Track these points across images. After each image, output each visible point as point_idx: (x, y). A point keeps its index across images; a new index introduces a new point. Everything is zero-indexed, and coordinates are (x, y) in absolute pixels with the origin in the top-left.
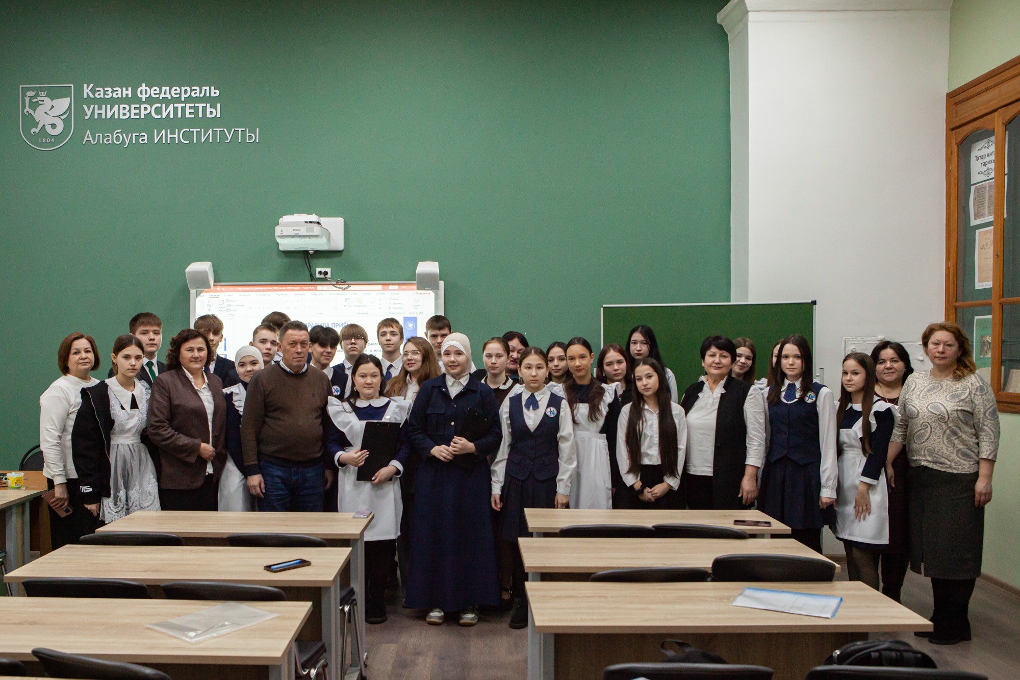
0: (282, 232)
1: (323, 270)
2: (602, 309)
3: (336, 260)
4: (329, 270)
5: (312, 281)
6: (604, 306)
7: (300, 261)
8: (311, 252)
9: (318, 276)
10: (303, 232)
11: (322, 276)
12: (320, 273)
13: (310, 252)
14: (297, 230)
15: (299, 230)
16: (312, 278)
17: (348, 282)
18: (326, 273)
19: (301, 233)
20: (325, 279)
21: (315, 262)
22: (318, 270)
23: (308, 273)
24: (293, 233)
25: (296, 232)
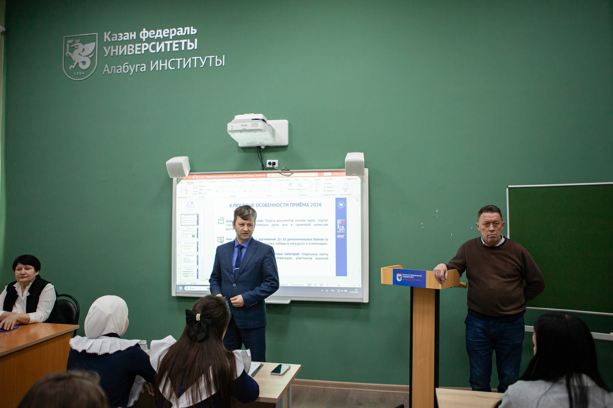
0: (232, 128)
1: (272, 161)
2: (507, 189)
3: (282, 153)
4: (276, 161)
5: (263, 170)
6: (509, 186)
7: (254, 155)
8: (263, 147)
9: (268, 166)
10: (249, 126)
11: (271, 166)
12: (270, 163)
13: (261, 147)
14: (244, 125)
15: (246, 125)
16: (264, 168)
17: (291, 171)
18: (274, 164)
19: (247, 128)
20: (273, 169)
21: (266, 155)
22: (268, 161)
23: (260, 164)
24: (241, 128)
25: (243, 127)
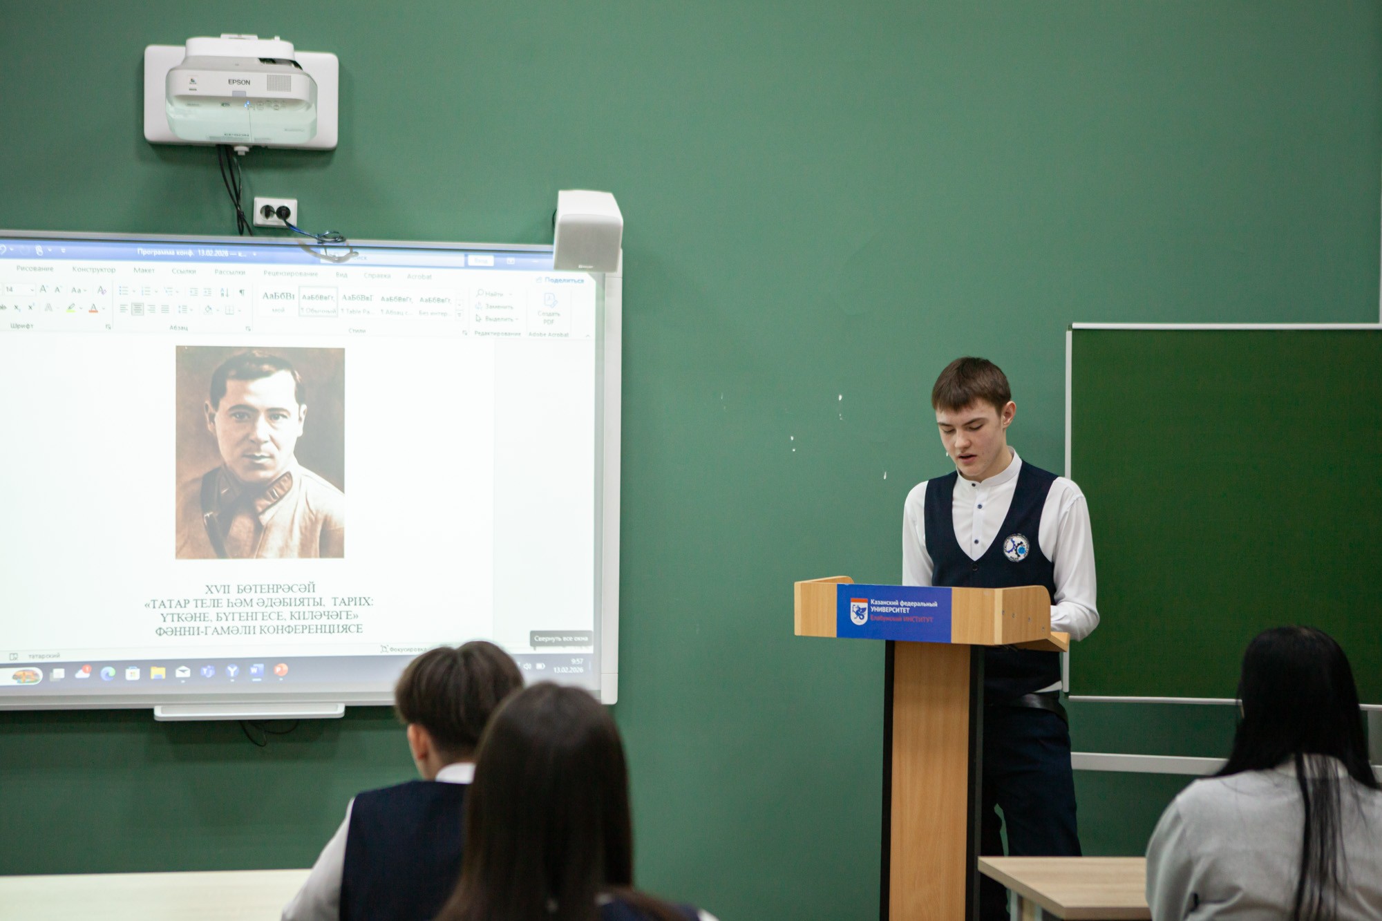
0: (193, 86)
1: (276, 203)
2: (1069, 334)
3: (310, 176)
4: (291, 204)
5: (241, 233)
6: (1076, 325)
7: (207, 176)
8: (242, 150)
9: (259, 219)
10: (259, 84)
11: (274, 221)
12: (267, 211)
13: (237, 149)
14: (240, 82)
15: (247, 82)
16: (243, 226)
17: (351, 242)
18: (283, 213)
19: (251, 92)
20: (288, 230)
21: (249, 178)
22: (260, 202)
23: (228, 212)
24: (227, 91)
25: (237, 87)
